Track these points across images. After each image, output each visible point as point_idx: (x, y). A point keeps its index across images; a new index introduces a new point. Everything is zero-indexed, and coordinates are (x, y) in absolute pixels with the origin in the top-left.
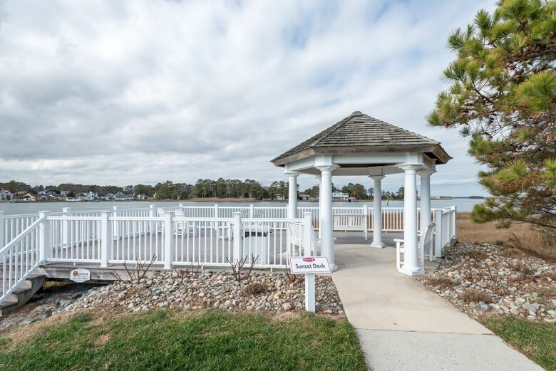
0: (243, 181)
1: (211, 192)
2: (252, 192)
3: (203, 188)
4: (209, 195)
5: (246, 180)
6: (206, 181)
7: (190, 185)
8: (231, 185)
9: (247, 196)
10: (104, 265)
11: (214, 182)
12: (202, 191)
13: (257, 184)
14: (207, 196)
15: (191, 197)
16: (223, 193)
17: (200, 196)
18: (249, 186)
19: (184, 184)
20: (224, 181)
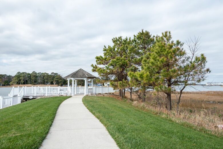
0: (50, 74)
1: (27, 81)
2: (55, 81)
3: (21, 78)
4: (25, 83)
5: (52, 73)
6: (23, 73)
7: (9, 76)
8: (41, 76)
9: (52, 83)
10: (35, 96)
11: (29, 74)
12: (20, 80)
13: (59, 76)
14: (24, 83)
15: (12, 84)
16: (35, 82)
17: (18, 83)
18: (54, 77)
19: (5, 75)
20: (36, 73)
